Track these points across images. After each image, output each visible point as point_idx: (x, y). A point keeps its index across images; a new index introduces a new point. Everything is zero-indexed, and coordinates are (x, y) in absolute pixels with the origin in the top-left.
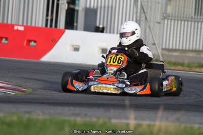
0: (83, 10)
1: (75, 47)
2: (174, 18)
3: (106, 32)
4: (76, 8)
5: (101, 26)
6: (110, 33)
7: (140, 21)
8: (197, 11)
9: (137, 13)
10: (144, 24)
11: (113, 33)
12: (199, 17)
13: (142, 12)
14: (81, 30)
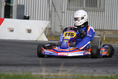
0: (15, 5)
1: (11, 29)
2: (73, 9)
3: (31, 19)
4: (11, 5)
5: (27, 16)
6: (33, 19)
7: (51, 11)
8: (87, 4)
9: (49, 6)
10: (54, 13)
11: (35, 20)
12: (88, 8)
13: (53, 6)
14: (15, 18)
